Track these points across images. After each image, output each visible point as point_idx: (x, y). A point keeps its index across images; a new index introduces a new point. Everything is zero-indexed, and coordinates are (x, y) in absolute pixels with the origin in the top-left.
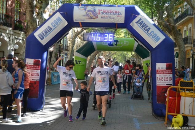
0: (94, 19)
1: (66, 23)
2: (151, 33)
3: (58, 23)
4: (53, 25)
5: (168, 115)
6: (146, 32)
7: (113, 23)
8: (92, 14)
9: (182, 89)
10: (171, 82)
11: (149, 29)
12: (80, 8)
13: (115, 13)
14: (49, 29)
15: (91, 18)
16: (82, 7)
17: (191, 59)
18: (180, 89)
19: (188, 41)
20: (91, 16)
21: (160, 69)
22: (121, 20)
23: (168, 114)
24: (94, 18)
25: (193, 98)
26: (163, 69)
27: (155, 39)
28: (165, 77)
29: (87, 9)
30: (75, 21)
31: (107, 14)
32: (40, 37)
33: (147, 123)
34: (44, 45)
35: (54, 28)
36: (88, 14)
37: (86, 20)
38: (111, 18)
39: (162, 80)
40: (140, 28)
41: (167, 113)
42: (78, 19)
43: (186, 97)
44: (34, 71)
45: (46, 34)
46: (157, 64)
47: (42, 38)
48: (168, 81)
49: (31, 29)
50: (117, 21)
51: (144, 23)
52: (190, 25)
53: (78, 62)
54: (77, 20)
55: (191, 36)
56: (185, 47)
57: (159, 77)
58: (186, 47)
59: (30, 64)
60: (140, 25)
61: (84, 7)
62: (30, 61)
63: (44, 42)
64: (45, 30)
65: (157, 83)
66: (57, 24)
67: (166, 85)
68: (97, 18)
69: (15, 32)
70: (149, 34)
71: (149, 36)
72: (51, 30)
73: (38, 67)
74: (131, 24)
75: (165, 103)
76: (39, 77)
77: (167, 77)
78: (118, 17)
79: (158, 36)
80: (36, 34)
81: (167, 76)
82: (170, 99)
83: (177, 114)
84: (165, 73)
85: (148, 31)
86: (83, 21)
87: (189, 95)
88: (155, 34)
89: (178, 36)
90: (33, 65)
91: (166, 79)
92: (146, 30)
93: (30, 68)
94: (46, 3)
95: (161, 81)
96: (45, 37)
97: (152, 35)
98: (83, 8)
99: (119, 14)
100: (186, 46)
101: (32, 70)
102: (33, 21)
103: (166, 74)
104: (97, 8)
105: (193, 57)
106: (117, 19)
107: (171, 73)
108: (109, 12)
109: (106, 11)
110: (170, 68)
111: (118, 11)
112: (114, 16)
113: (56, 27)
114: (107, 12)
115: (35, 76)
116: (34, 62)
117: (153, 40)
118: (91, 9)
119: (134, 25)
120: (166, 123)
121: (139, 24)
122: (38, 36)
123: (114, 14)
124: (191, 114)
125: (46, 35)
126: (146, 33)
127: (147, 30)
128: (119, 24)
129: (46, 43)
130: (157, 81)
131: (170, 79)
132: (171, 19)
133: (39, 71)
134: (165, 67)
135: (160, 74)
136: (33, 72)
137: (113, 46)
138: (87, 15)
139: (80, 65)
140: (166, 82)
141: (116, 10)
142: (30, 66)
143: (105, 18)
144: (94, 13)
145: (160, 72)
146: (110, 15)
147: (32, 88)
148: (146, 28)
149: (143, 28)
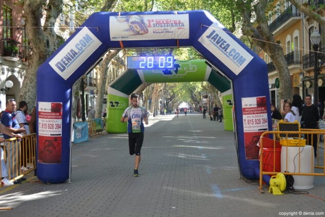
0: (142, 36)
2: (230, 52)
3: (86, 44)
4: (79, 47)
5: (264, 176)
6: (223, 50)
7: (171, 39)
9: (282, 135)
10: (266, 126)
11: (228, 45)
12: (119, 19)
13: (174, 25)
14: (73, 54)
15: (138, 33)
16: (123, 16)
17: (301, 88)
18: (279, 135)
19: (295, 59)
20: (137, 30)
21: (248, 107)
22: (185, 34)
24: (142, 34)
25: (298, 147)
26: (253, 106)
27: (237, 61)
28: (257, 118)
29: (131, 20)
30: (112, 40)
31: (161, 26)
32: (59, 68)
33: (232, 190)
34: (66, 79)
35: (80, 52)
36: (133, 27)
37: (129, 36)
38: (168, 32)
39: (252, 123)
40: (214, 46)
41: (262, 173)
43: (288, 147)
44: (52, 121)
45: (69, 62)
46: (242, 98)
47: (62, 68)
48: (262, 124)
49: (36, 53)
50: (178, 36)
51: (220, 38)
52: (296, 33)
53: (115, 105)
54: (116, 38)
55: (299, 50)
56: (288, 70)
57: (247, 119)
58: (292, 69)
59: (44, 111)
60: (214, 41)
61: (125, 16)
62: (45, 106)
65: (245, 129)
67: (259, 130)
68: (147, 33)
69: (5, 60)
70: (228, 54)
71: (228, 57)
72: (76, 56)
73: (58, 114)
74: (200, 40)
75: (258, 157)
76: (61, 130)
77: (259, 118)
78: (179, 30)
79: (241, 56)
80: (53, 63)
81: (259, 116)
82: (265, 151)
83: (276, 173)
84: (255, 112)
85: (227, 49)
86: (124, 39)
87: (294, 144)
89: (276, 53)
90: (50, 111)
91: (258, 122)
92: (223, 48)
93: (46, 117)
94: (58, 9)
95: (250, 125)
96: (67, 67)
97: (232, 55)
98: (124, 19)
99: (181, 24)
100: (290, 67)
101: (50, 120)
102: (38, 41)
103: (257, 113)
104: (146, 18)
105: (304, 85)
106: (178, 32)
107: (265, 111)
108: (165, 23)
109: (160, 21)
110: (264, 104)
111: (179, 21)
112: (173, 29)
113: (83, 51)
115: (54, 130)
116: (52, 106)
117: (235, 62)
118: (137, 20)
119: (205, 40)
120: (261, 187)
121: (212, 39)
123: (172, 25)
124: (297, 172)
125: (69, 64)
126: (223, 52)
127: (224, 47)
128: (179, 39)
129: (69, 77)
130: (244, 125)
131: (265, 121)
132: (263, 25)
133: (61, 120)
134: (256, 103)
135: (248, 114)
136: (52, 123)
137: (171, 74)
138: (131, 29)
139: (118, 109)
140: (257, 127)
141: (175, 20)
142: (46, 114)
143: (159, 33)
144: (142, 26)
145: (247, 111)
146: (166, 28)
147: (51, 148)
148: (224, 45)
149: (218, 45)
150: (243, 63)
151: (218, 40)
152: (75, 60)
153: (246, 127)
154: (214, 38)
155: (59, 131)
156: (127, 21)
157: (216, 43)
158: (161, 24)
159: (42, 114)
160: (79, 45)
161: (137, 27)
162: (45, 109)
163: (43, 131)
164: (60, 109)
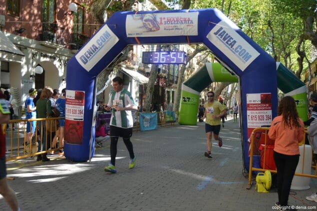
1: (117, 40)
2: (237, 48)
3: (105, 40)
4: (100, 42)
7: (181, 36)
8: (151, 25)
10: (269, 122)
11: (235, 42)
12: (135, 17)
13: (183, 22)
14: (94, 49)
15: (151, 30)
16: (139, 15)
20: (150, 27)
21: (252, 103)
22: (193, 31)
23: (253, 170)
24: (154, 31)
26: (256, 103)
27: (243, 57)
28: (260, 115)
29: (145, 18)
30: (128, 36)
31: (172, 24)
34: (88, 71)
35: (100, 47)
37: (143, 33)
38: (178, 29)
39: (255, 119)
40: (221, 42)
41: (251, 169)
44: (75, 107)
45: (91, 56)
46: (247, 94)
47: (85, 61)
48: (265, 121)
50: (187, 32)
51: (227, 34)
54: (131, 34)
57: (251, 115)
60: (221, 37)
62: (71, 94)
63: (88, 67)
64: (89, 50)
65: (248, 124)
67: (262, 126)
68: (159, 30)
70: (234, 50)
71: (235, 53)
72: (97, 50)
73: (81, 101)
76: (83, 115)
77: (262, 115)
78: (188, 27)
79: (247, 53)
80: (78, 57)
81: (262, 113)
82: (263, 148)
83: (265, 170)
84: (259, 108)
85: (233, 45)
86: (139, 36)
88: (244, 49)
90: (74, 98)
91: (261, 118)
92: (229, 45)
93: (71, 103)
95: (253, 121)
96: (89, 60)
97: (238, 51)
98: (139, 17)
103: (261, 110)
104: (159, 16)
106: (187, 29)
107: (270, 108)
108: (175, 20)
109: (170, 19)
110: (268, 101)
111: (189, 18)
112: (182, 26)
113: (103, 46)
114: (172, 20)
115: (77, 115)
116: (76, 95)
117: (240, 59)
118: (151, 18)
120: (249, 183)
121: (219, 35)
122: (81, 58)
126: (229, 48)
127: (231, 43)
128: (190, 37)
129: (91, 69)
130: (248, 121)
131: (268, 118)
133: (84, 107)
134: (260, 100)
135: (249, 110)
136: (75, 109)
138: (145, 26)
140: (261, 123)
141: (185, 17)
142: (71, 101)
143: (170, 30)
144: (154, 23)
145: (251, 107)
146: (176, 25)
147: (74, 131)
148: (230, 41)
149: (225, 42)
150: (249, 59)
151: (225, 37)
152: (96, 54)
153: (250, 123)
154: (221, 35)
157: (223, 39)
158: (172, 22)
159: (68, 100)
160: (99, 41)
161: (149, 25)
162: (70, 97)
163: (68, 115)
164: (83, 97)
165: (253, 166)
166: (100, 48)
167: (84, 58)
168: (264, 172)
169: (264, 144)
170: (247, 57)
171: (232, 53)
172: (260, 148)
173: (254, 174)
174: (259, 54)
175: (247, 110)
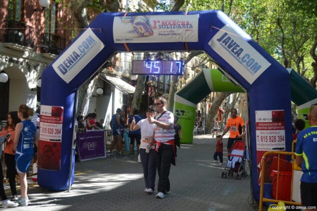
0: (148, 38)
2: (243, 58)
3: (88, 46)
4: (82, 49)
6: (236, 55)
7: (178, 42)
8: (144, 31)
10: (282, 144)
11: (242, 50)
12: (123, 19)
13: (181, 26)
14: (75, 56)
15: (142, 35)
16: (128, 17)
20: (141, 32)
21: (262, 121)
22: (193, 36)
23: (264, 201)
24: (147, 36)
26: (267, 121)
27: (251, 68)
28: (271, 135)
29: (136, 21)
30: (116, 42)
31: (167, 28)
32: (61, 70)
34: (68, 83)
35: (82, 54)
36: (137, 29)
37: (133, 39)
38: (175, 34)
39: (266, 140)
40: (225, 50)
41: (262, 199)
42: (120, 38)
44: (52, 126)
45: (71, 65)
46: (256, 111)
47: (64, 71)
48: (277, 143)
50: (186, 39)
51: (233, 41)
54: (119, 40)
57: (260, 135)
59: (45, 115)
60: (226, 45)
61: (130, 17)
62: (47, 110)
64: (69, 57)
65: (257, 145)
66: (87, 48)
67: (273, 149)
68: (152, 35)
70: (240, 60)
71: (241, 63)
72: (79, 58)
73: (58, 119)
74: (210, 43)
76: (61, 135)
77: (274, 135)
79: (256, 63)
81: (274, 133)
83: (278, 201)
84: (270, 128)
85: (240, 54)
86: (128, 42)
88: (252, 59)
90: (50, 115)
92: (235, 53)
93: (46, 121)
95: (263, 142)
96: (69, 70)
97: (246, 60)
98: (129, 20)
99: (189, 26)
101: (50, 124)
103: (272, 129)
104: (152, 19)
106: (186, 33)
107: (283, 127)
108: (172, 23)
109: (166, 23)
110: (281, 119)
111: (188, 22)
112: (180, 31)
113: (86, 53)
115: (54, 135)
116: (53, 111)
117: (248, 70)
118: (143, 21)
121: (223, 42)
122: (59, 67)
123: (179, 27)
125: (71, 66)
126: (235, 57)
127: (237, 53)
128: (187, 42)
129: (71, 80)
130: (257, 143)
131: (281, 139)
133: (61, 125)
134: (271, 117)
135: (260, 130)
136: (51, 128)
138: (135, 30)
140: (272, 145)
141: (183, 21)
142: (47, 118)
143: (165, 35)
144: (146, 27)
145: (261, 126)
146: (173, 30)
147: (50, 154)
148: (236, 49)
149: (230, 50)
150: (258, 70)
151: (230, 44)
152: (77, 62)
153: (259, 145)
154: (226, 42)
155: (59, 137)
156: (132, 21)
157: (228, 47)
158: (167, 25)
159: (43, 117)
160: (82, 47)
161: (141, 29)
162: (46, 113)
163: (43, 135)
164: (61, 113)
165: (264, 196)
166: (83, 56)
167: (63, 67)
168: (277, 203)
169: (277, 170)
170: (255, 68)
171: (239, 63)
172: (272, 175)
173: (266, 206)
174: (270, 64)
175: (256, 129)
